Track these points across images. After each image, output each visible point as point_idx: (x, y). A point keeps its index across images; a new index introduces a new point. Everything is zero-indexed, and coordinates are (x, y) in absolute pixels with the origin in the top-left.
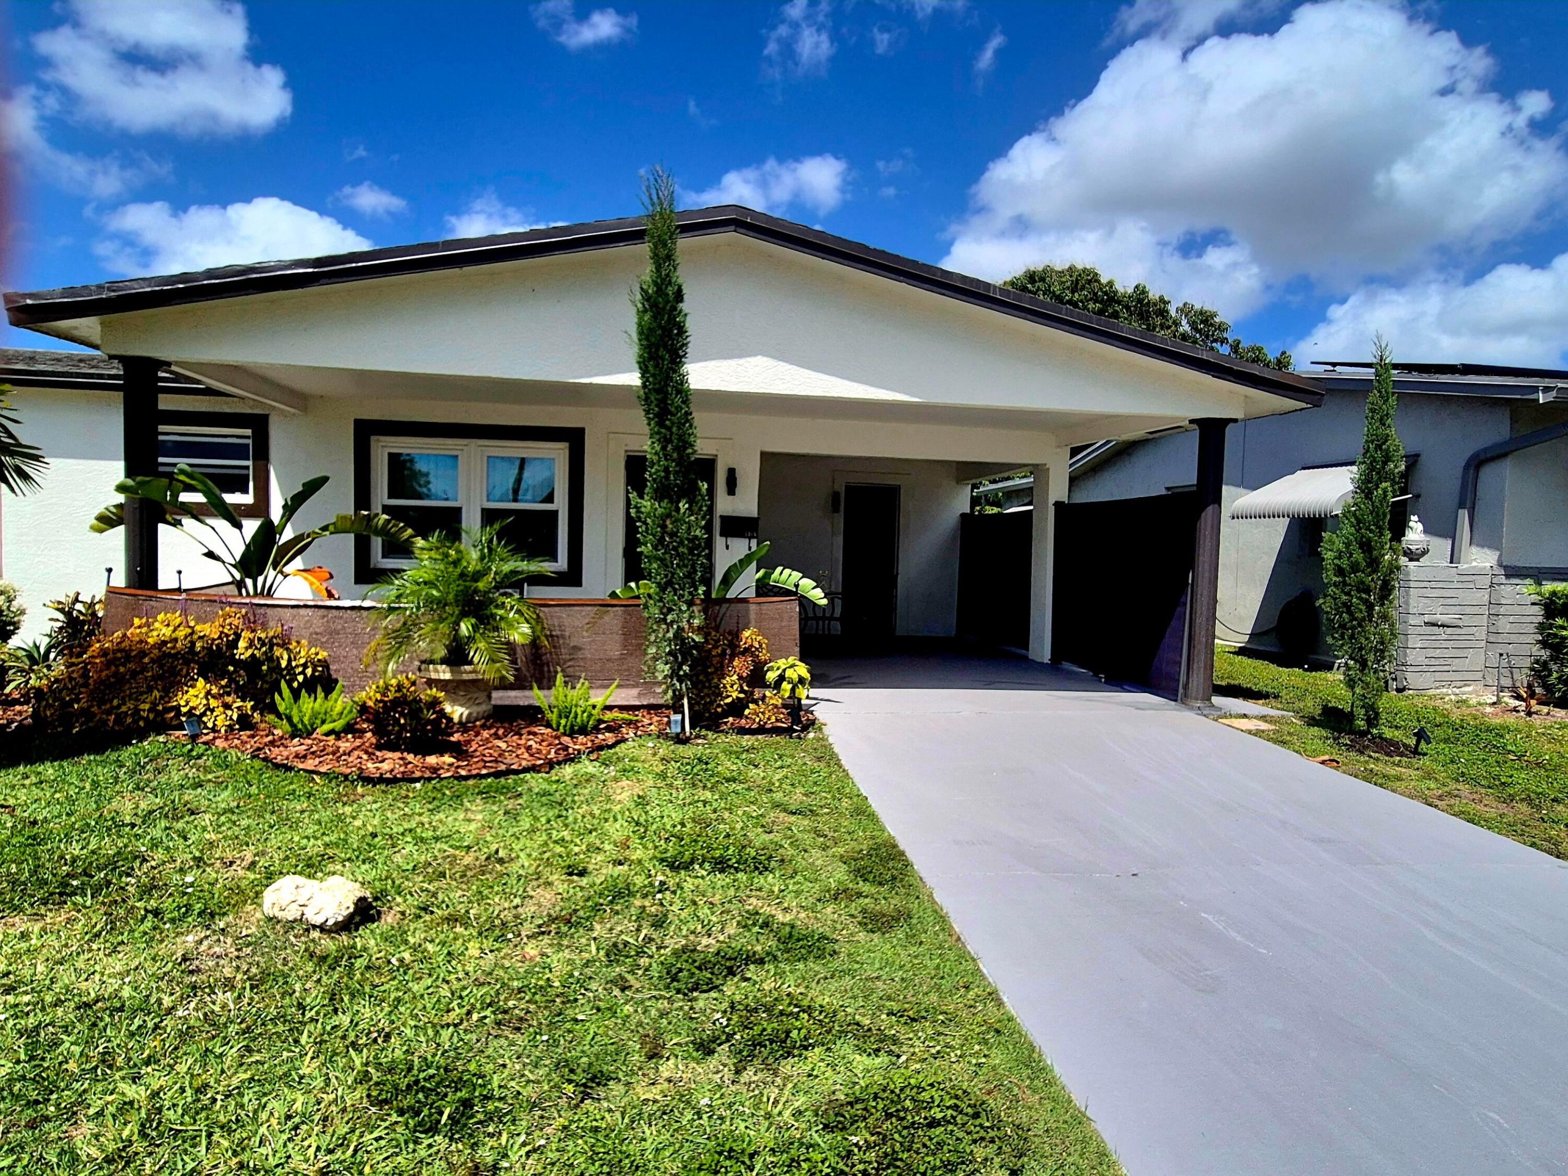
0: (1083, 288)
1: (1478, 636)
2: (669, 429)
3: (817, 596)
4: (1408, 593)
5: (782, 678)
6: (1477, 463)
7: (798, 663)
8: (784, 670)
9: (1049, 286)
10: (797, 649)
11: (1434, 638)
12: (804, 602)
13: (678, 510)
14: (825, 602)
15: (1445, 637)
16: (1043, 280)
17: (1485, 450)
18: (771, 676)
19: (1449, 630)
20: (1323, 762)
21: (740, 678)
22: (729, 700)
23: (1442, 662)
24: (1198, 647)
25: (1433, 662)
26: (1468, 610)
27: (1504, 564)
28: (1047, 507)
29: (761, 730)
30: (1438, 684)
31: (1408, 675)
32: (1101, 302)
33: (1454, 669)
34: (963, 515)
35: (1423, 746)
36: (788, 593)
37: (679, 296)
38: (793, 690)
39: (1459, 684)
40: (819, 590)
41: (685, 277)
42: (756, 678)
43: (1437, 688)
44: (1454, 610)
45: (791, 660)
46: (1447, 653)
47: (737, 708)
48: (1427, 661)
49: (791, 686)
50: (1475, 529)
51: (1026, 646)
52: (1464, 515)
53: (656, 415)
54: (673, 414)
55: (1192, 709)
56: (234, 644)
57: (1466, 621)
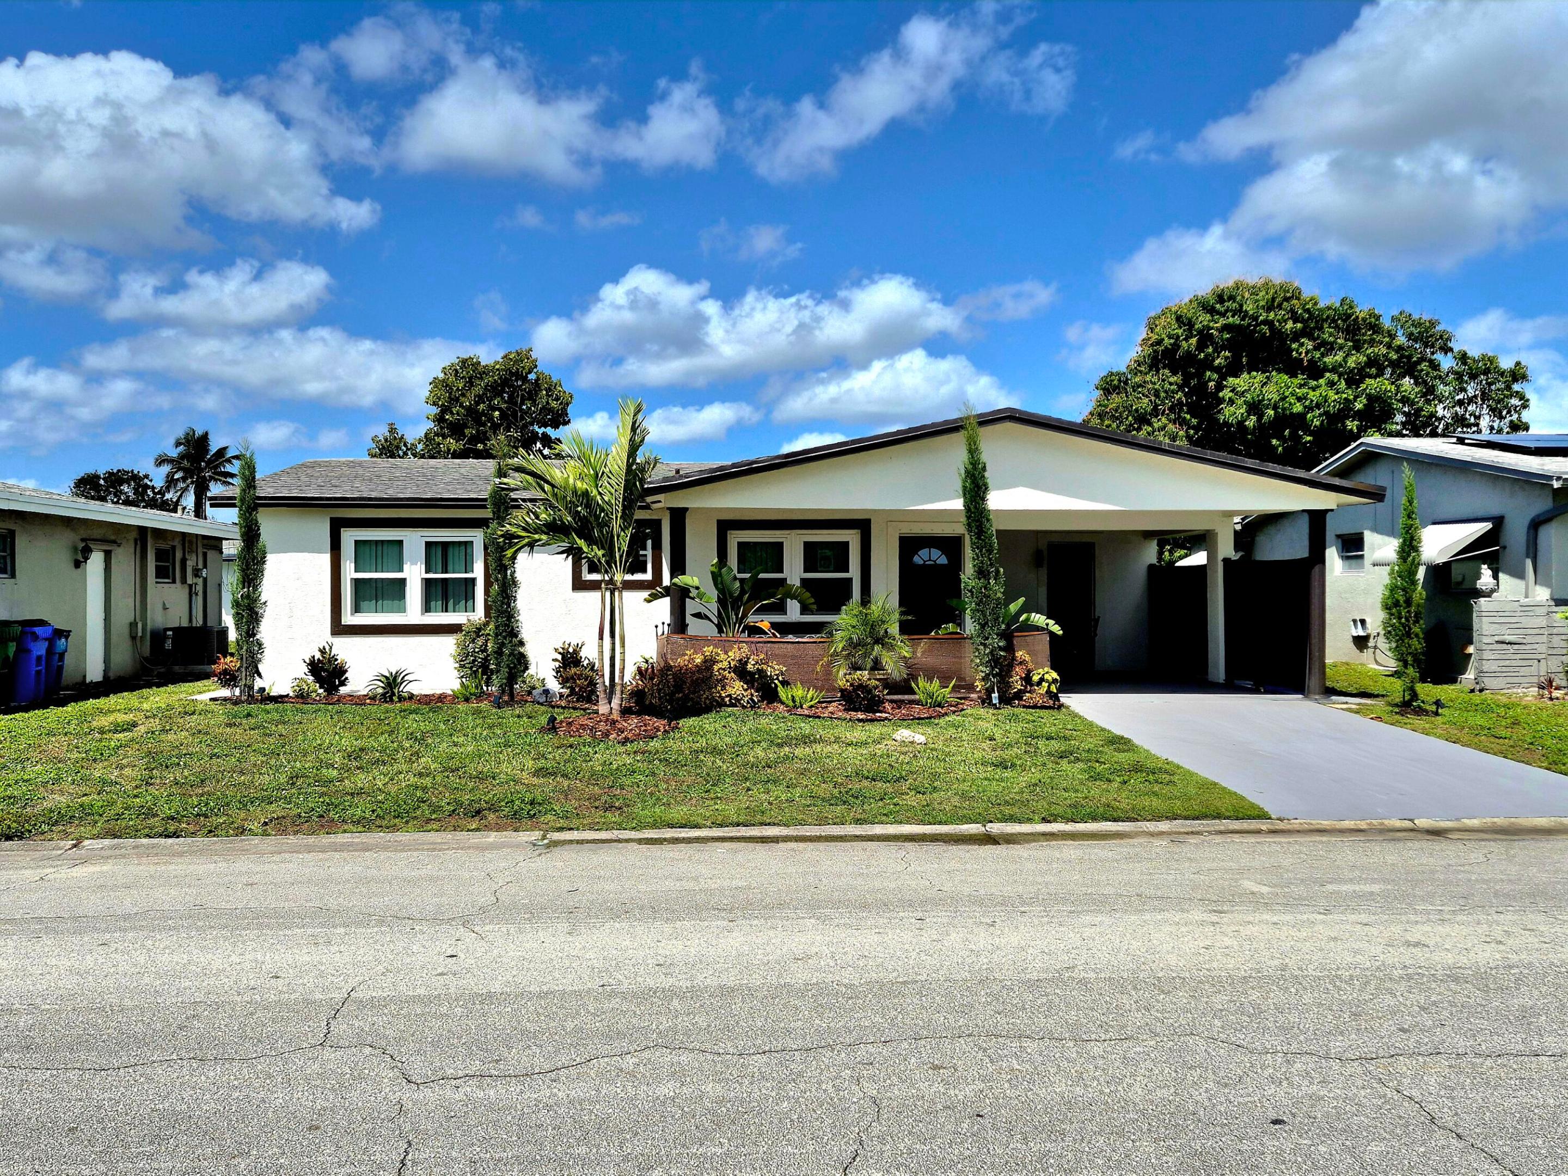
0: (1280, 306)
1: (1540, 650)
2: (983, 540)
3: (1056, 629)
4: (1481, 621)
5: (1042, 680)
6: (1536, 525)
7: (1051, 671)
8: (1043, 675)
9: (1241, 306)
10: (1049, 663)
11: (1503, 652)
12: (1052, 634)
13: (990, 583)
14: (1061, 632)
15: (1512, 651)
16: (1232, 298)
17: (1538, 516)
18: (1036, 678)
19: (1516, 647)
20: (1372, 719)
21: (1021, 678)
22: (1016, 690)
23: (1511, 669)
24: (1314, 659)
25: (1504, 669)
26: (1530, 631)
27: (1555, 597)
28: (1217, 563)
29: (1035, 707)
30: (1509, 686)
31: (1485, 680)
32: (1302, 321)
33: (1522, 674)
34: (1151, 567)
35: (1440, 711)
36: (1043, 629)
37: (984, 469)
38: (1049, 687)
39: (1526, 685)
40: (1057, 626)
41: (987, 455)
42: (1027, 679)
43: (1509, 688)
44: (1518, 631)
45: (1046, 669)
46: (1514, 663)
47: (1019, 695)
48: (1499, 669)
49: (1047, 684)
50: (1538, 576)
51: (1207, 673)
52: (1529, 563)
53: (976, 534)
54: (986, 533)
55: (1311, 700)
56: (746, 663)
57: (1528, 639)
